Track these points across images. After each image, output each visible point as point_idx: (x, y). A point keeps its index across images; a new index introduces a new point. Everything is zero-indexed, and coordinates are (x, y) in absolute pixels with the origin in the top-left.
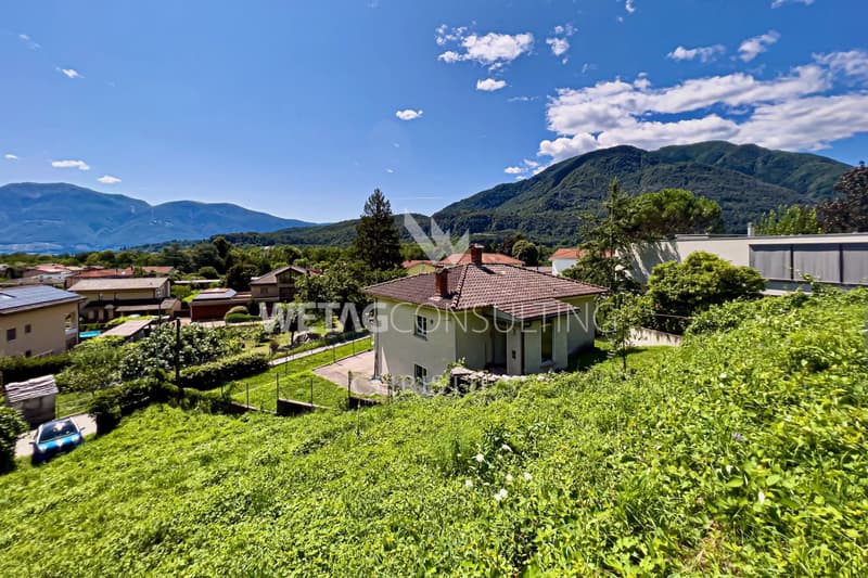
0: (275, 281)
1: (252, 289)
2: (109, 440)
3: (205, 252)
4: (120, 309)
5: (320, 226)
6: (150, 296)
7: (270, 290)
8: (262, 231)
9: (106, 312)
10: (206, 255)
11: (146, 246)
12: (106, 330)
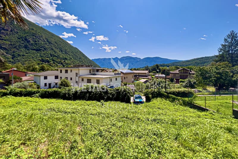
0: (178, 73)
1: (170, 74)
2: (148, 104)
3: (154, 67)
4: (140, 77)
5: (184, 61)
6: (145, 75)
7: (177, 75)
8: (166, 64)
9: (137, 78)
10: (154, 68)
11: (141, 68)
12: (138, 80)
